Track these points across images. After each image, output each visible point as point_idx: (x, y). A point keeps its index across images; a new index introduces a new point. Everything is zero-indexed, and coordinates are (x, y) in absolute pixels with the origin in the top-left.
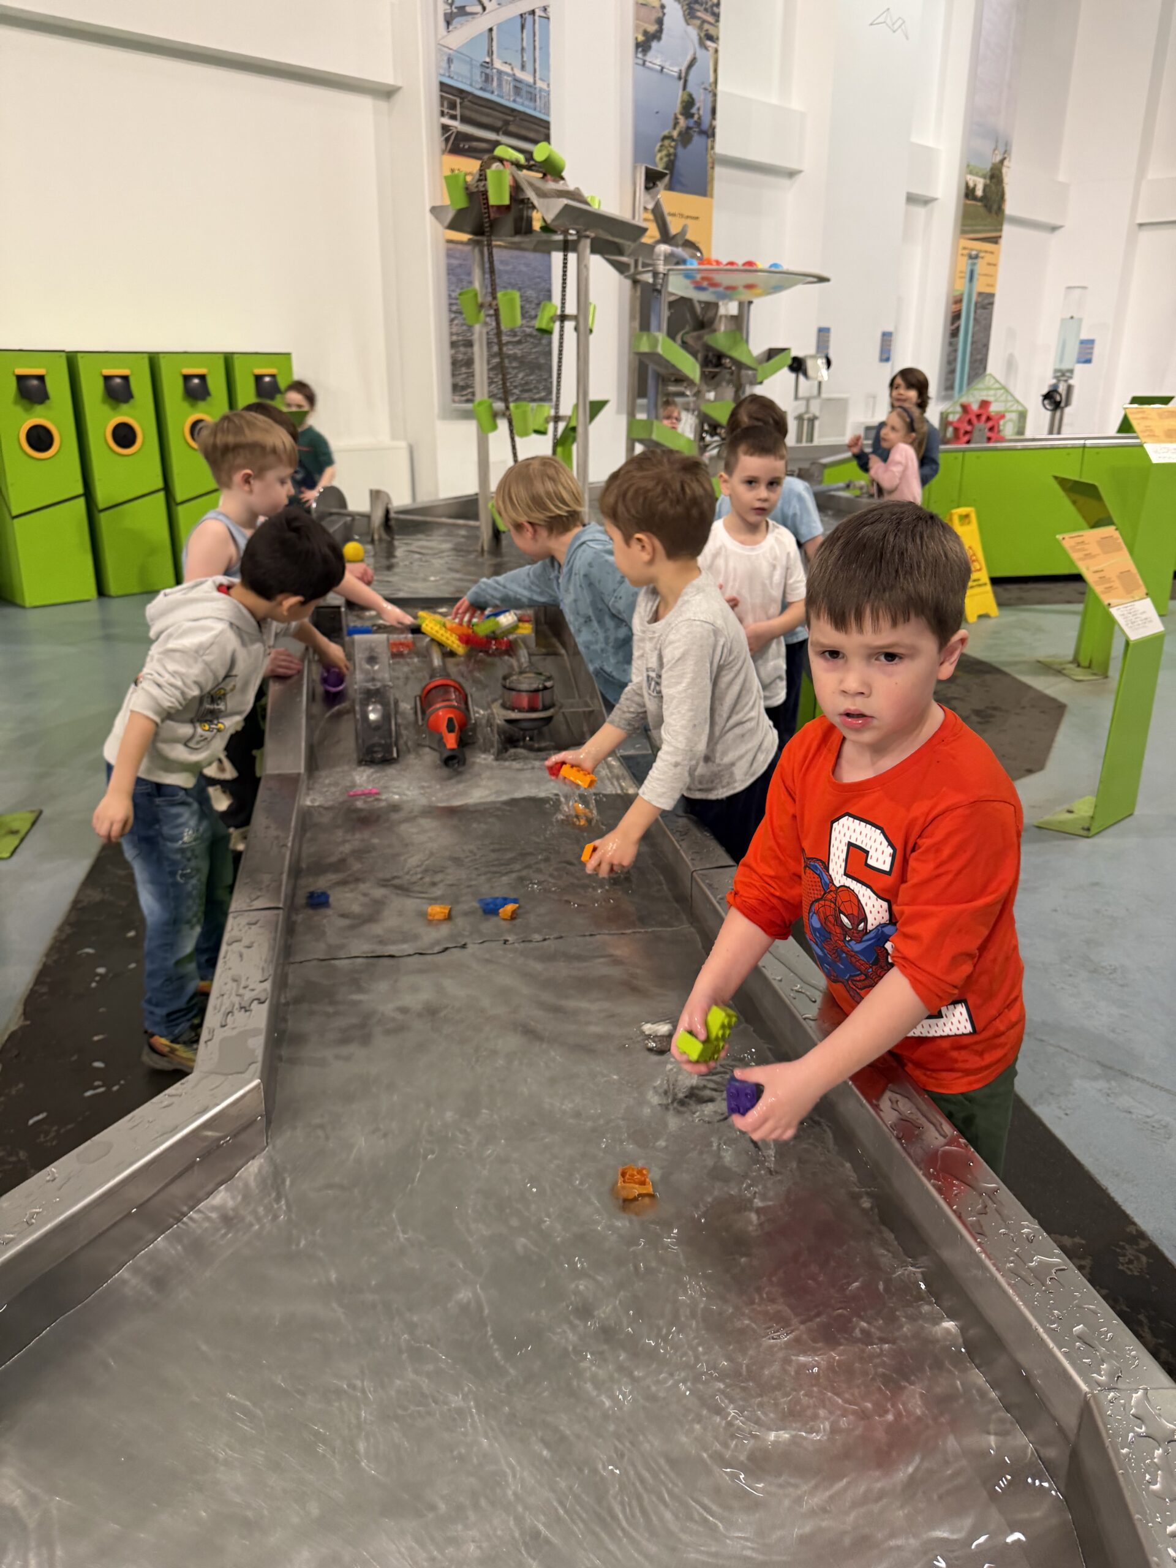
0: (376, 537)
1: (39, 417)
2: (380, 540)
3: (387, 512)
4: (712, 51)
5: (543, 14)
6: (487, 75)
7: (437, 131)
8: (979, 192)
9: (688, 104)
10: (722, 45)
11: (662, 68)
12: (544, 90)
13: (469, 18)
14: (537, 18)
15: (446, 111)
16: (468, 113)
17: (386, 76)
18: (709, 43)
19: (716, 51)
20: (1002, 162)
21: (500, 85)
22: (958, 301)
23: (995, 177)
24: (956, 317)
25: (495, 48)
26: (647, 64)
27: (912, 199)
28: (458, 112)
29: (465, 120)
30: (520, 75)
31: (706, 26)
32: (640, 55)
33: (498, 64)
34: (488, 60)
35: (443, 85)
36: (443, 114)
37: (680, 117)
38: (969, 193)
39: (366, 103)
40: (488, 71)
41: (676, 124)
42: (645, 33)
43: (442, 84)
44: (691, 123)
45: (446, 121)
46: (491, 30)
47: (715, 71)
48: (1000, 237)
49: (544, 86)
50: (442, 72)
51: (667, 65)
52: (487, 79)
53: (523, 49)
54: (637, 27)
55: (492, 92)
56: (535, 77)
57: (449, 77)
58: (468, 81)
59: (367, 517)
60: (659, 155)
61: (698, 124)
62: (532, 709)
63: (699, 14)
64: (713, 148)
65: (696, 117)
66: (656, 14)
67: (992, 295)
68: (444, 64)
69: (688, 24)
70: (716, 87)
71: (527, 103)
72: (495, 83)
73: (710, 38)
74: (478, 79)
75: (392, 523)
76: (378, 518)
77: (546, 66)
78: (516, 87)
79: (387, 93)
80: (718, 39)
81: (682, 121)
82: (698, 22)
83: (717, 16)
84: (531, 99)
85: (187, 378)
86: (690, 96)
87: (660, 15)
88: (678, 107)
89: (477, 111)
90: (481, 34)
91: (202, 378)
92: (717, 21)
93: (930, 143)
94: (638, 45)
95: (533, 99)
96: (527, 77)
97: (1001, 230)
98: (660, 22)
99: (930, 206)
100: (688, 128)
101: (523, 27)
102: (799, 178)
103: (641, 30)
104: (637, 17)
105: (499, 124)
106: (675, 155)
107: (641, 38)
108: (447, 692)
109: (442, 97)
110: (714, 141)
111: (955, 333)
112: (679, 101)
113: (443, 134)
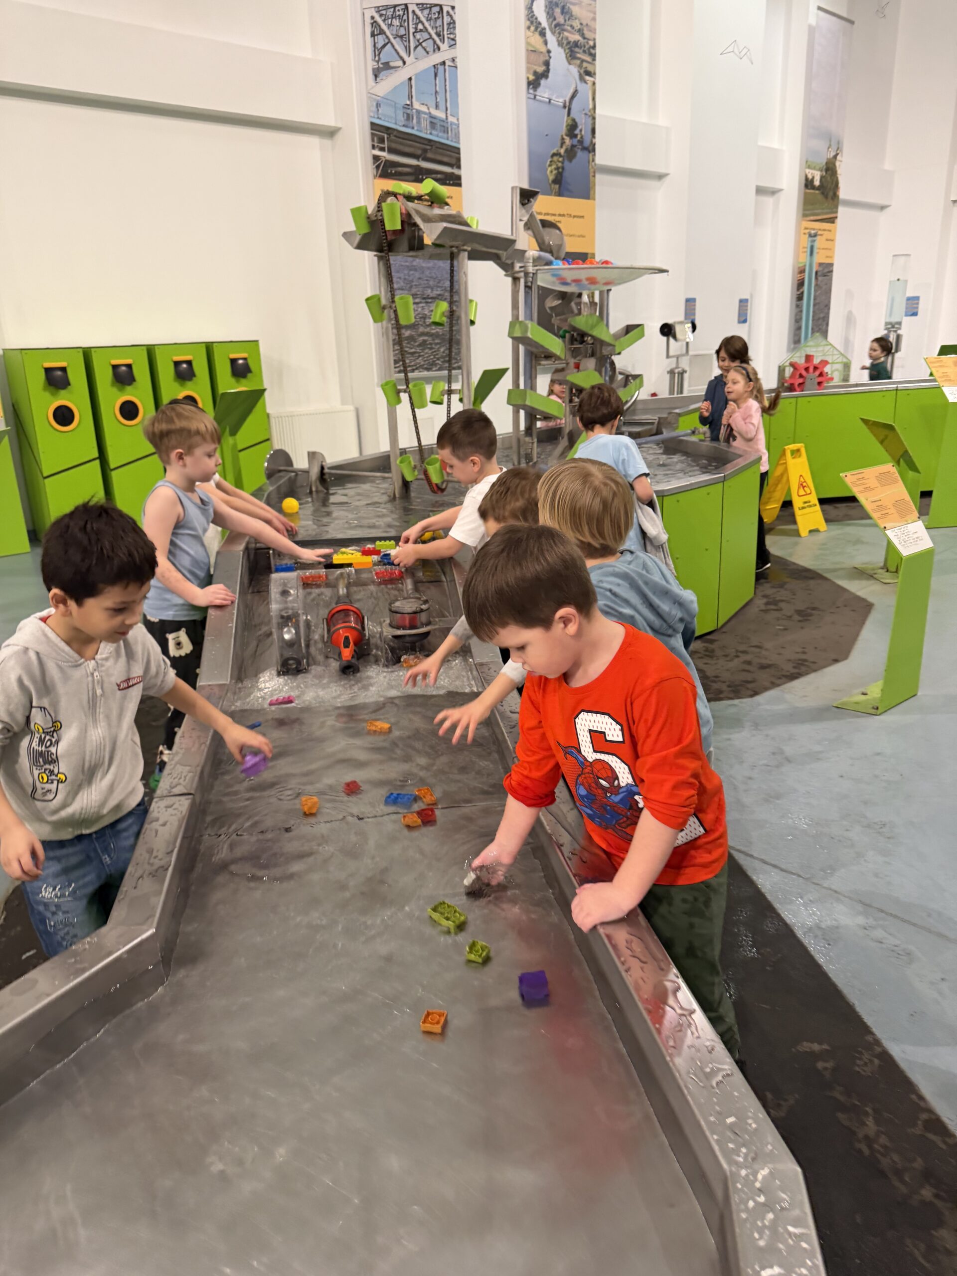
0: (314, 489)
1: (63, 399)
2: (317, 491)
3: (322, 468)
4: (590, 84)
5: (451, 64)
6: (408, 115)
7: (370, 160)
8: (817, 183)
9: (572, 128)
10: (598, 79)
11: (550, 100)
12: (455, 124)
13: (392, 71)
14: (447, 67)
15: (376, 144)
16: (394, 145)
17: (328, 120)
18: (587, 78)
19: (594, 84)
20: (835, 157)
21: (419, 122)
22: (802, 271)
23: (830, 169)
24: (801, 284)
25: (414, 93)
26: (538, 97)
27: (760, 191)
28: (386, 145)
29: (391, 151)
30: (434, 112)
31: (585, 65)
32: (531, 91)
33: (417, 105)
34: (408, 103)
35: (373, 126)
36: (373, 147)
37: (565, 137)
38: (808, 183)
39: (314, 141)
40: (409, 111)
41: (563, 143)
42: (535, 73)
43: (372, 124)
44: (575, 141)
45: (377, 152)
46: (410, 79)
47: (594, 99)
48: (836, 217)
49: (455, 121)
50: (372, 114)
51: (554, 98)
52: (409, 117)
53: (436, 92)
54: (528, 69)
55: (413, 128)
56: (447, 114)
57: (378, 118)
58: (394, 120)
59: (306, 472)
60: (549, 169)
61: (581, 142)
62: (412, 627)
63: (578, 55)
64: (593, 160)
65: (579, 137)
66: (542, 59)
67: (832, 265)
68: (374, 109)
69: (570, 64)
70: (595, 112)
71: (440, 134)
72: (415, 121)
73: (588, 73)
74: (401, 119)
75: (326, 477)
76: (315, 472)
77: (456, 104)
78: (431, 122)
79: (330, 133)
80: (595, 74)
81: (568, 141)
82: (578, 62)
83: (593, 56)
84: (444, 132)
85: (177, 364)
86: (574, 120)
87: (547, 58)
88: (564, 130)
89: (401, 144)
90: (402, 83)
91: (189, 363)
92: (594, 60)
93: (775, 145)
94: (529, 83)
95: (446, 130)
96: (440, 114)
97: (837, 212)
98: (547, 64)
99: (776, 196)
100: (573, 146)
101: (436, 75)
102: (667, 180)
103: (532, 72)
104: (528, 62)
105: (419, 152)
106: (563, 168)
107: (532, 77)
108: (347, 615)
109: (372, 134)
110: (594, 155)
111: (800, 298)
112: (565, 125)
113: (374, 163)
